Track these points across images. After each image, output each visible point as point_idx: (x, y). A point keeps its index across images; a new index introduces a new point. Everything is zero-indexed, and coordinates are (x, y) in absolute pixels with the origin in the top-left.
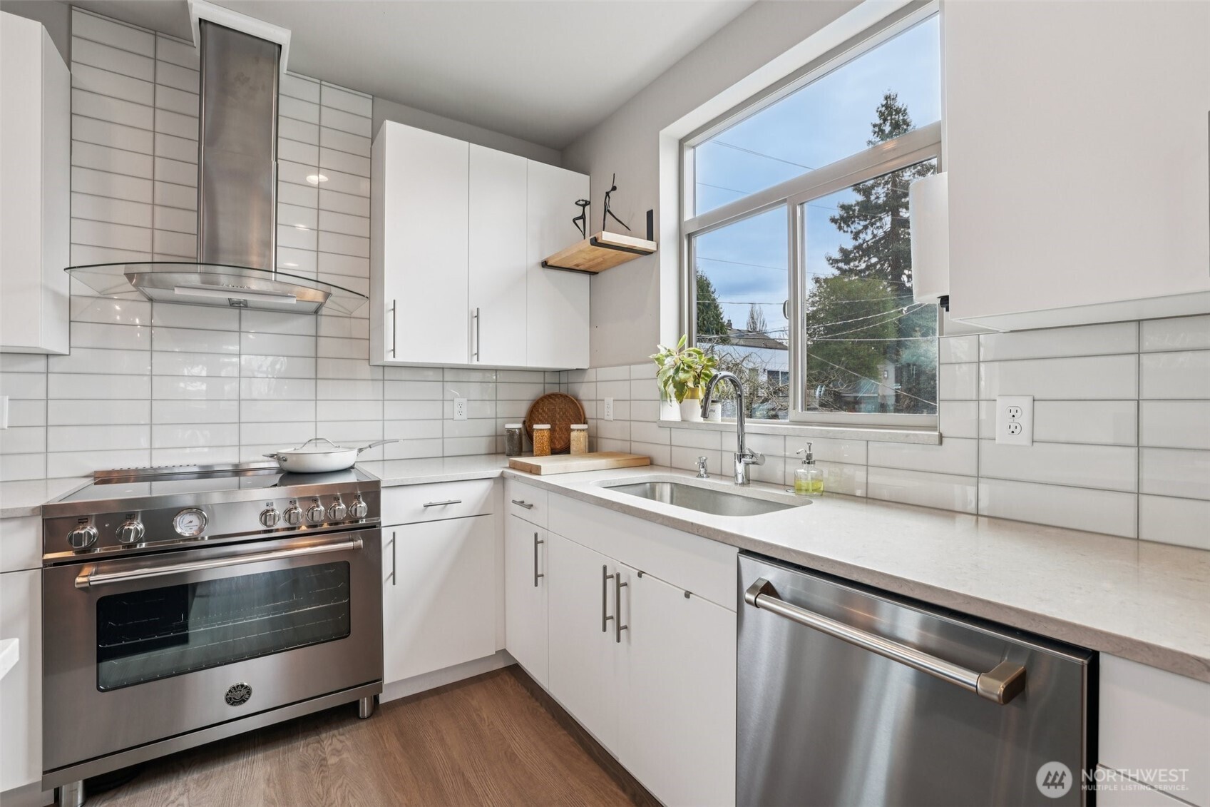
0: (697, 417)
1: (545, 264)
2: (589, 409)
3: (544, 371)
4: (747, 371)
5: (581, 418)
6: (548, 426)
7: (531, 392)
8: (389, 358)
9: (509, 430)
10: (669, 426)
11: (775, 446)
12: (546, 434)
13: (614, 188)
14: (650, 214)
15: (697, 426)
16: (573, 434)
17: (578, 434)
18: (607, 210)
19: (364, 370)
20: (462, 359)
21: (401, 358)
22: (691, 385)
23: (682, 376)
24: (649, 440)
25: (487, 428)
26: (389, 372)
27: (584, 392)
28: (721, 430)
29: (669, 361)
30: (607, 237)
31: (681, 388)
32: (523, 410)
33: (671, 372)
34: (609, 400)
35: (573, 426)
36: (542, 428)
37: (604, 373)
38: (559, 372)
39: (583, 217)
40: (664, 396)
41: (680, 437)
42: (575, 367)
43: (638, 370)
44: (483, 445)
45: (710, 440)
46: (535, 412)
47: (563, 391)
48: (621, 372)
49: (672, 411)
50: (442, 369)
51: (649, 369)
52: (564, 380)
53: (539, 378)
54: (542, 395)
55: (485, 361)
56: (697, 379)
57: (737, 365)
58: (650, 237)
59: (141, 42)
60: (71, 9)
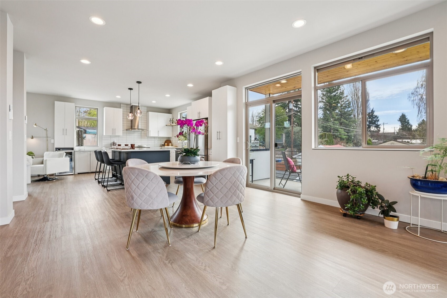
1: (166, 125)
3: (167, 137)
5: (171, 143)
7: (165, 140)
8: (150, 136)
9: (162, 144)
10: (179, 143)
13: (173, 118)
19: (146, 137)
20: (157, 136)
21: (151, 136)
25: (160, 144)
26: (148, 137)
27: (171, 140)
28: (181, 143)
32: (164, 142)
34: (174, 141)
36: (166, 144)
37: (172, 138)
38: (169, 137)
39: (170, 121)
40: (178, 140)
44: (159, 146)
46: (165, 142)
47: (169, 139)
50: (154, 137)
55: (160, 136)
59: (126, 106)
60: (120, 104)
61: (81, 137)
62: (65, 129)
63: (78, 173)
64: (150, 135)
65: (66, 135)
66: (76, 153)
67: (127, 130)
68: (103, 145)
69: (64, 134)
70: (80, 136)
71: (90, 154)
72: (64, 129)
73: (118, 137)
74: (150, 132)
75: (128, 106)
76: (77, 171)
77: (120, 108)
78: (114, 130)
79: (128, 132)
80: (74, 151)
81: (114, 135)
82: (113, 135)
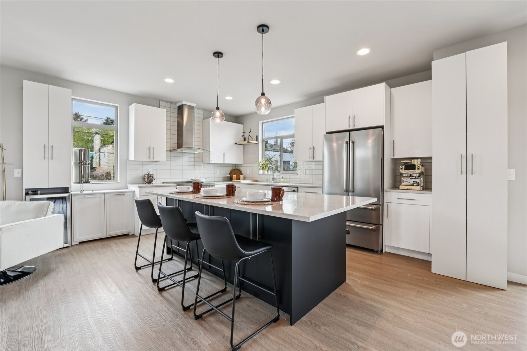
0: (266, 172)
1: (236, 144)
2: (243, 172)
3: (233, 164)
4: (274, 161)
6: (236, 175)
7: (230, 168)
8: (211, 162)
9: (227, 176)
10: (261, 175)
11: (278, 177)
12: (236, 177)
13: (251, 131)
14: (257, 136)
15: (266, 174)
16: (241, 177)
17: (242, 177)
18: (249, 135)
19: (202, 164)
20: (222, 162)
21: (213, 162)
22: (265, 167)
23: (263, 166)
24: (257, 177)
25: (222, 176)
27: (242, 169)
28: (270, 175)
29: (261, 163)
30: (250, 141)
31: (263, 168)
32: (229, 172)
33: (261, 165)
34: (248, 170)
35: (241, 175)
36: (234, 176)
37: (246, 165)
38: (235, 164)
39: (244, 135)
40: (260, 169)
41: (263, 176)
42: (240, 163)
43: (254, 165)
44: (221, 179)
45: (268, 177)
46: (232, 172)
47: (236, 168)
48: (251, 165)
49: (261, 172)
51: (257, 165)
52: (237, 166)
53: (232, 166)
54: (232, 169)
55: (226, 163)
56: (266, 166)
57: (270, 159)
58: (257, 141)
59: (169, 105)
60: (160, 101)
61: (86, 164)
62: (50, 146)
63: (80, 243)
64: (211, 160)
65: (52, 159)
66: (74, 199)
67: (170, 151)
68: (128, 180)
69: (46, 156)
70: (83, 162)
71: (106, 200)
72: (47, 146)
73: (156, 163)
74: (211, 154)
75: (173, 106)
76: (78, 238)
77: (160, 108)
78: (151, 151)
79: (173, 154)
80: (71, 194)
81: (152, 160)
82: (150, 160)
